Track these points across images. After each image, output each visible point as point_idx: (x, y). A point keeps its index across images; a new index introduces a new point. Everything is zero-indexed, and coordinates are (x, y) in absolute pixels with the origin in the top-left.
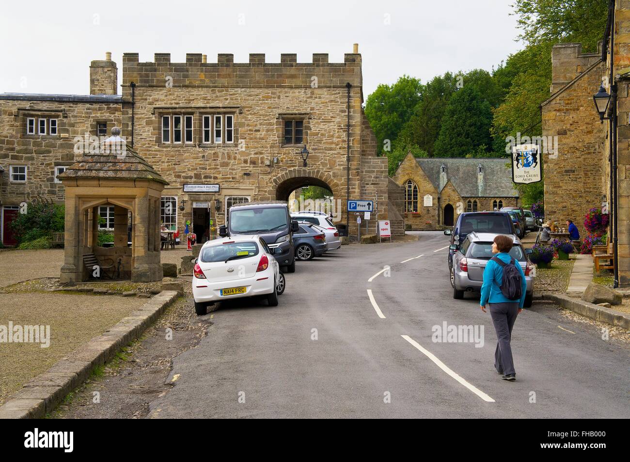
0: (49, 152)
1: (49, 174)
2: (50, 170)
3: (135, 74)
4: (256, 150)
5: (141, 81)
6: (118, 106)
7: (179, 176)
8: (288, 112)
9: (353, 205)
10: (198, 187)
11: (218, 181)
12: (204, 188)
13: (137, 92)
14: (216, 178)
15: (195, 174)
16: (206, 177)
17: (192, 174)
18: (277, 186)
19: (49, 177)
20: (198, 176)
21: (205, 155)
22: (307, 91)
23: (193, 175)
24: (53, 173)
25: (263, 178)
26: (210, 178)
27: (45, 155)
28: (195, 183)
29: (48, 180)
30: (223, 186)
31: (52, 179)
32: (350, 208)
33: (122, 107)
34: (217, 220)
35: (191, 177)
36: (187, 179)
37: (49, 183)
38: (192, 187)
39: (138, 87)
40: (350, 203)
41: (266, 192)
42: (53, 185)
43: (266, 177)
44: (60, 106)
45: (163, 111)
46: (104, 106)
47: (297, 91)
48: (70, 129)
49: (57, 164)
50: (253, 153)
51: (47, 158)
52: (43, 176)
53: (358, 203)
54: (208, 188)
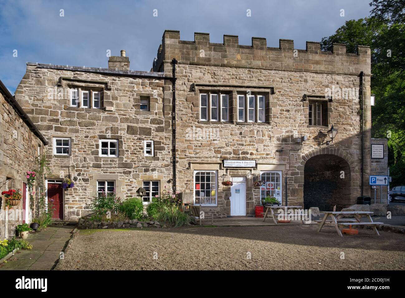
0: (93, 124)
1: (93, 147)
2: (94, 143)
3: (177, 51)
4: (287, 129)
5: (183, 58)
6: (160, 82)
7: (219, 152)
8: (313, 95)
9: (374, 179)
10: (237, 162)
11: (254, 157)
12: (242, 164)
13: (177, 69)
14: (252, 154)
15: (234, 150)
16: (244, 153)
17: (230, 149)
18: (305, 162)
19: (93, 150)
20: (235, 152)
21: (243, 132)
22: (328, 77)
23: (232, 151)
24: (97, 146)
25: (293, 155)
26: (247, 153)
27: (90, 127)
28: (233, 159)
29: (93, 153)
30: (258, 162)
31: (97, 153)
32: (371, 183)
33: (164, 82)
34: (254, 194)
35: (230, 153)
36: (226, 154)
37: (93, 156)
38: (231, 162)
39: (180, 63)
40: (372, 178)
41: (295, 167)
42: (97, 159)
43: (296, 153)
44: (105, 78)
45: (203, 89)
46: (147, 81)
47: (320, 76)
48: (114, 102)
49: (101, 137)
50: (284, 131)
51: (91, 131)
52: (87, 149)
53: (377, 177)
54: (246, 164)
